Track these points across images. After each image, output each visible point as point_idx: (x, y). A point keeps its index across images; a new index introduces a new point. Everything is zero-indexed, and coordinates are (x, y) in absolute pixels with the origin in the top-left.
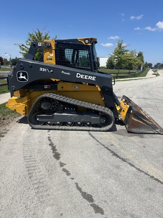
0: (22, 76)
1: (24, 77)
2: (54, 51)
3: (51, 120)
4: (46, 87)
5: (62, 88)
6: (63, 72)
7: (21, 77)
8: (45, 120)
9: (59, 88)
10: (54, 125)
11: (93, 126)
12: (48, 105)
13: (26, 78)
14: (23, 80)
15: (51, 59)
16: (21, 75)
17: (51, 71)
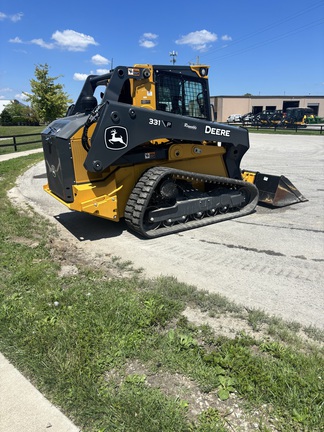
0: (117, 136)
1: (120, 140)
2: (153, 87)
3: (173, 215)
4: (147, 156)
5: (178, 154)
6: (186, 125)
7: (114, 139)
8: (162, 218)
9: (172, 156)
10: (176, 223)
11: (231, 210)
12: (172, 188)
13: (124, 140)
14: (118, 144)
15: (148, 102)
16: (114, 135)
17: (169, 124)
